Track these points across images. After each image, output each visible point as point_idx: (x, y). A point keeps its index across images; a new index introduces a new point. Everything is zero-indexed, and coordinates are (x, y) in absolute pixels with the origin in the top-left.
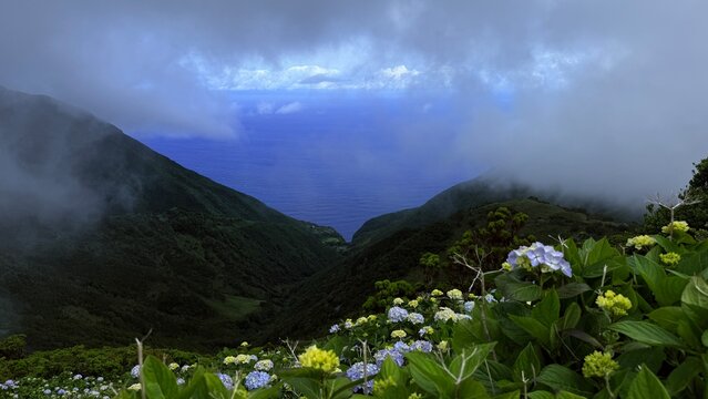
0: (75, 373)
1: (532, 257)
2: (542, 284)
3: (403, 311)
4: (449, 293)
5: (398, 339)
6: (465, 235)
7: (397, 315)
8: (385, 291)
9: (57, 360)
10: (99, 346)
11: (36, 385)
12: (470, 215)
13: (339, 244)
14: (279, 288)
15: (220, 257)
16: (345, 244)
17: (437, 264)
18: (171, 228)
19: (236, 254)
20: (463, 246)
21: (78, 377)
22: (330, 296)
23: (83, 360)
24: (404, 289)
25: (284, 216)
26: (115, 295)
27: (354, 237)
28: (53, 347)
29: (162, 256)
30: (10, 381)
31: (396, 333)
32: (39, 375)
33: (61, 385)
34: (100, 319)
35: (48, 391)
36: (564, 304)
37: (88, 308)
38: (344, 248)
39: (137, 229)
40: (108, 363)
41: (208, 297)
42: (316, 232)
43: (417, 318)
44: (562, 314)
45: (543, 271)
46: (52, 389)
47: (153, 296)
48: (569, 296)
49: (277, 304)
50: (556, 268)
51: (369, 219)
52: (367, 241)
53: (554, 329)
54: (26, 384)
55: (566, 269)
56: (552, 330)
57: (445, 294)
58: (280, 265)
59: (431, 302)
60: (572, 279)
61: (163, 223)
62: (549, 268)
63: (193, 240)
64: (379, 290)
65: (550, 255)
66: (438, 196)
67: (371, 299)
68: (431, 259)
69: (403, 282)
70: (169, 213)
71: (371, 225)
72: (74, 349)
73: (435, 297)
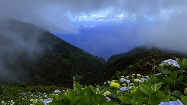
0: (39, 92)
1: (169, 62)
2: (171, 70)
3: (124, 79)
4: (137, 75)
5: (124, 86)
6: (140, 60)
7: (123, 80)
8: (118, 74)
9: (35, 88)
10: (44, 86)
11: (30, 94)
12: (141, 55)
13: (104, 62)
14: (88, 73)
15: (73, 64)
16: (106, 62)
17: (132, 67)
18: (62, 57)
19: (78, 64)
20: (140, 63)
21: (40, 93)
22: (101, 75)
23: (41, 89)
24: (123, 74)
25: (89, 54)
26: (48, 73)
27: (108, 60)
28: (33, 85)
29: (59, 64)
30: (24, 93)
31: (123, 84)
32: (30, 92)
33: (36, 94)
34: (44, 79)
35: (33, 96)
36: (178, 75)
37: (41, 76)
38: (105, 63)
39: (53, 57)
40: (47, 90)
41: (71, 74)
42: (98, 59)
43: (128, 81)
44: (177, 77)
45: (172, 66)
46: (34, 95)
47: (57, 74)
48: (179, 73)
49: (88, 77)
50: (176, 66)
51: (112, 56)
52: (112, 61)
53: (175, 81)
54: (27, 94)
55: (178, 66)
56: (175, 82)
57: (136, 75)
58: (88, 67)
59: (132, 77)
60: (180, 69)
61: (60, 55)
62: (174, 65)
63: (67, 60)
64: (116, 74)
65: (174, 62)
66: (131, 50)
67: (114, 76)
68: (131, 66)
69: (123, 72)
70: (61, 53)
71: (112, 57)
72: (39, 86)
73: (133, 76)
